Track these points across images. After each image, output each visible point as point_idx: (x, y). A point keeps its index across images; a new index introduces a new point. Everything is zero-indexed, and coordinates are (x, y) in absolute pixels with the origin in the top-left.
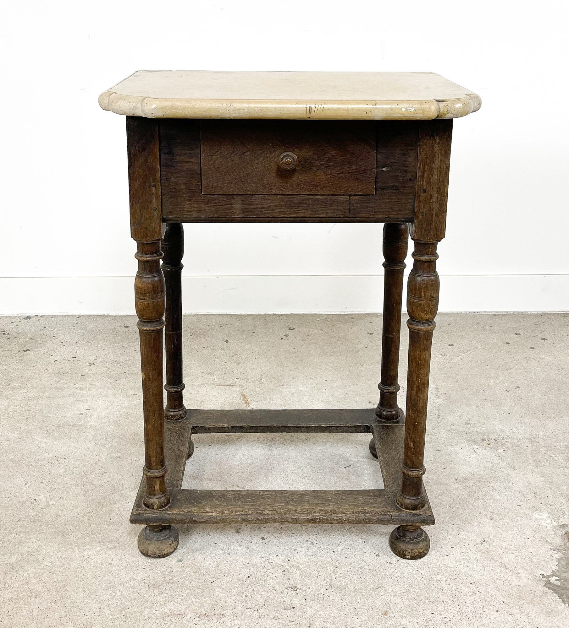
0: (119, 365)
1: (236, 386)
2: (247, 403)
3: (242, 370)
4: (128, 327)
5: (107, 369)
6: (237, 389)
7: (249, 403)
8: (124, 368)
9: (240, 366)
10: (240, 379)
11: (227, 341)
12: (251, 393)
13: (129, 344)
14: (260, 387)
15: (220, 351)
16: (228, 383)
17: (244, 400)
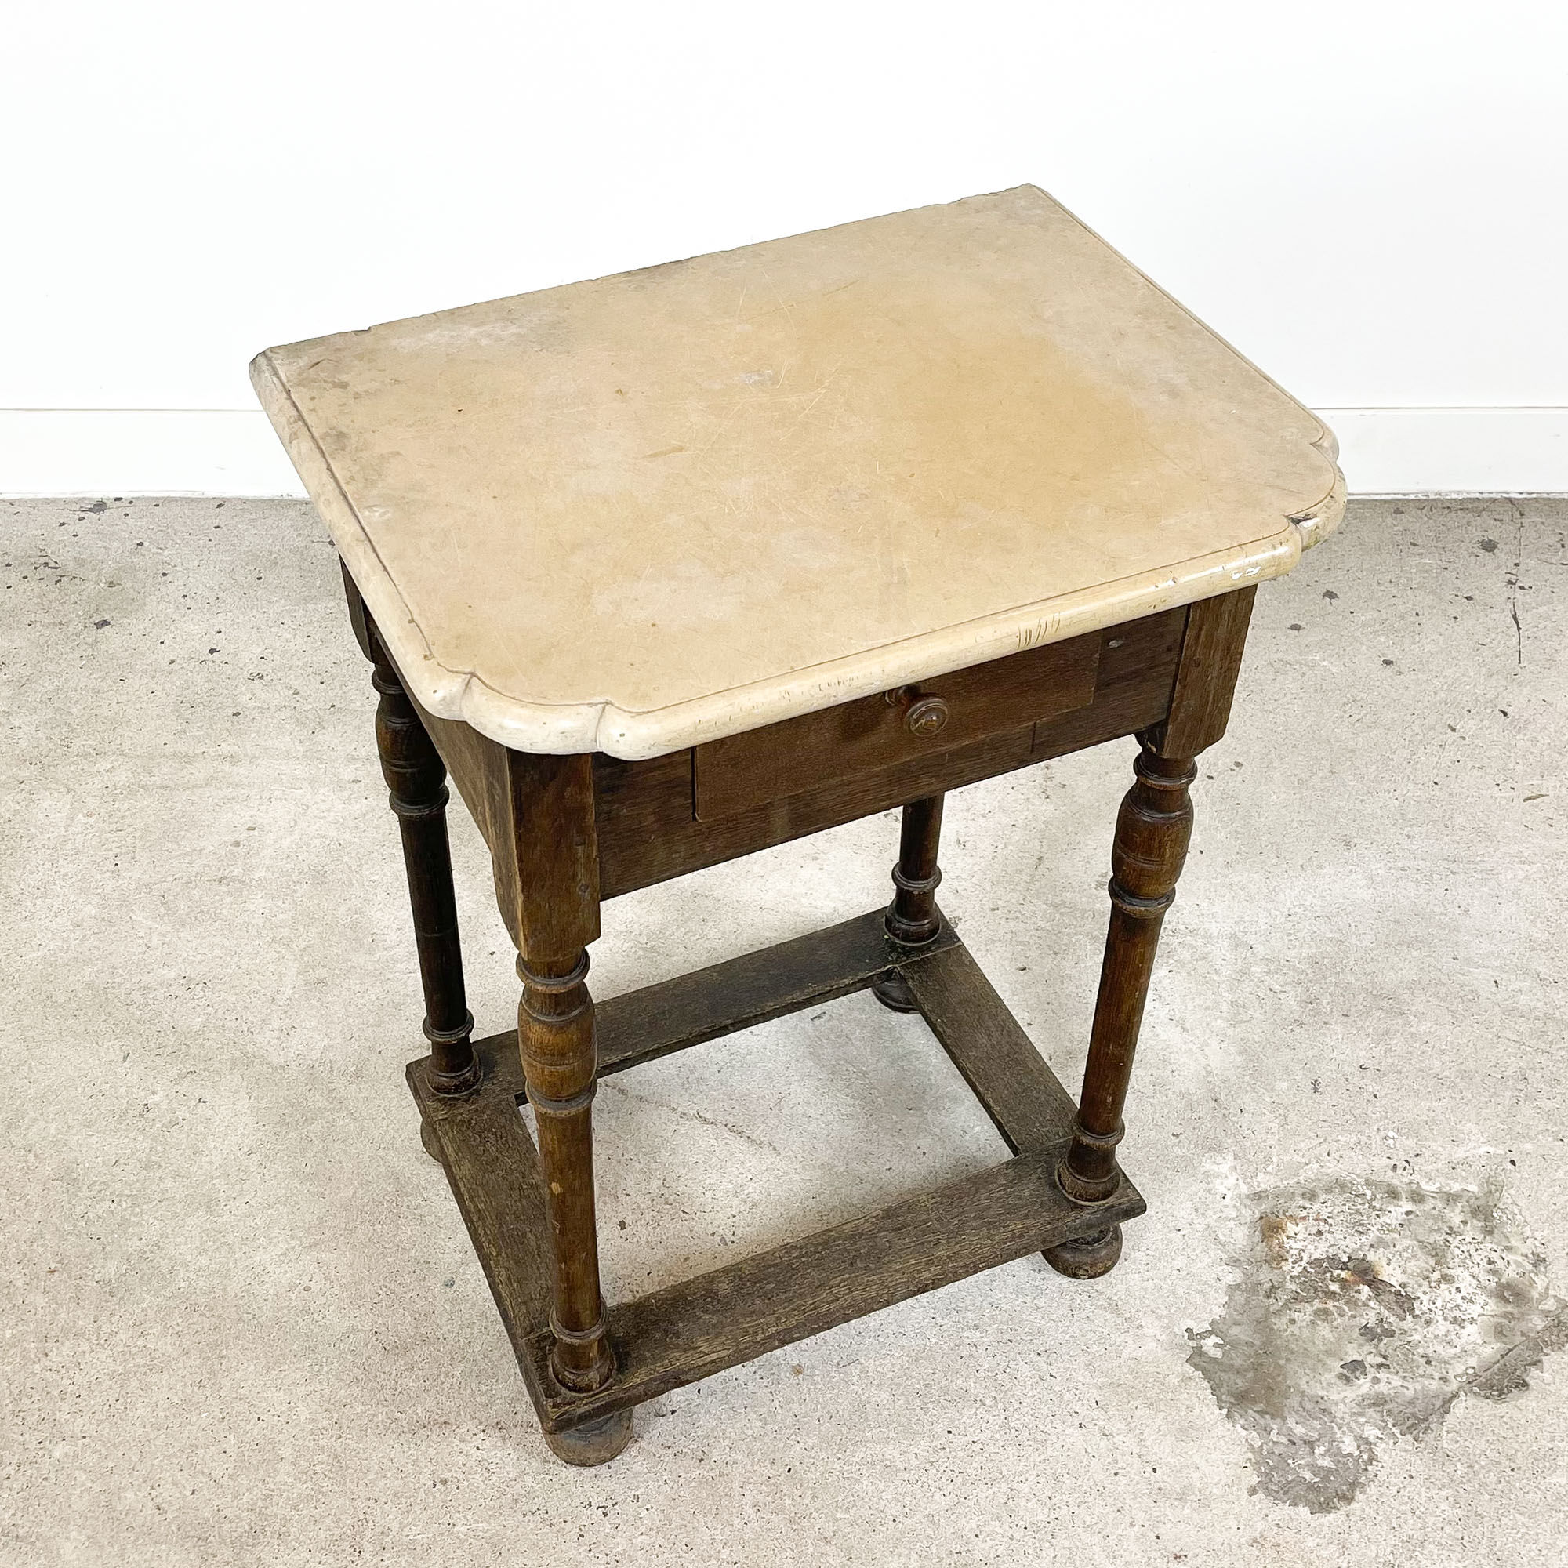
0: (319, 679)
8: (332, 689)
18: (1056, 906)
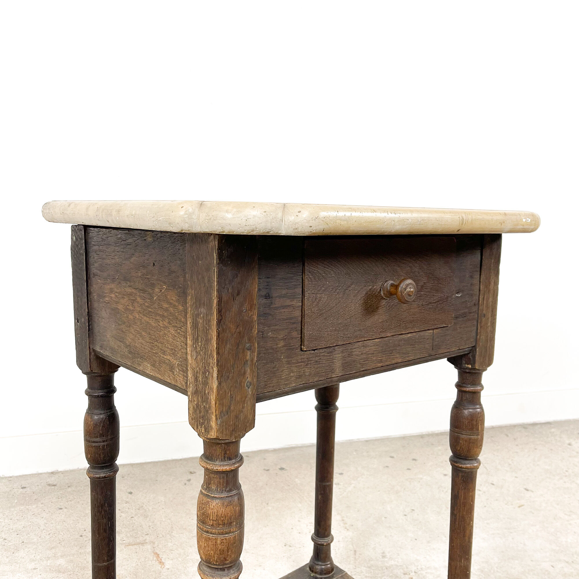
0: (16, 533)
1: (147, 544)
2: (162, 564)
3: (151, 524)
4: (25, 488)
5: (2, 540)
6: (149, 547)
7: (163, 563)
8: (22, 536)
9: (148, 519)
10: (151, 535)
11: (131, 493)
12: (164, 550)
13: (27, 507)
14: (172, 541)
15: (125, 505)
16: (138, 541)
17: (158, 560)
18: (369, 567)
